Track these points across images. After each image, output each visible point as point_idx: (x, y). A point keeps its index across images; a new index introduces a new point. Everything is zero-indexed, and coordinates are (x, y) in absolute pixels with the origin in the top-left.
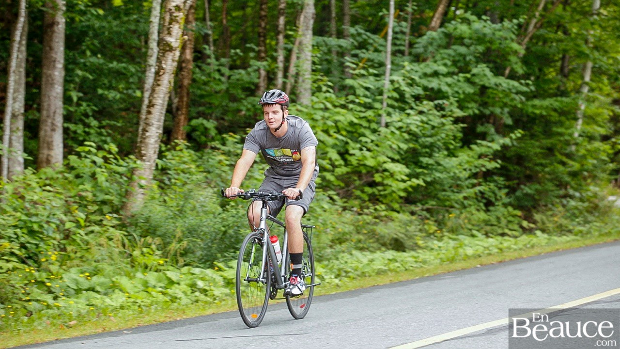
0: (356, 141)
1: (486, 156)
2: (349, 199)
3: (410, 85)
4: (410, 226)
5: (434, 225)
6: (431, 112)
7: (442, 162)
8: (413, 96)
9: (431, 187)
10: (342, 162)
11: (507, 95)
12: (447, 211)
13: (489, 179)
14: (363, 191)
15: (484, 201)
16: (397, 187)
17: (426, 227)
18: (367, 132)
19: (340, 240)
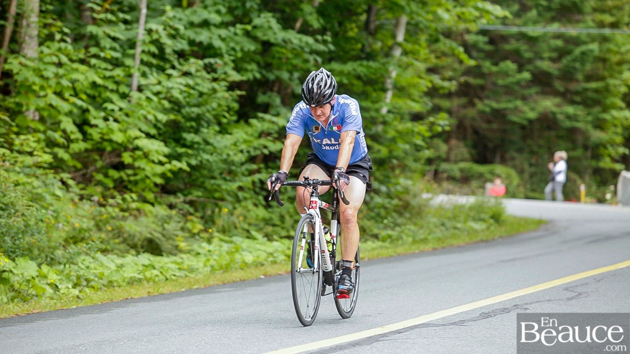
0: (100, 107)
1: (269, 134)
2: (87, 185)
3: (173, 37)
4: (168, 223)
5: (199, 223)
6: (199, 74)
7: (211, 141)
8: (175, 52)
9: (197, 174)
10: (79, 136)
11: (297, 55)
12: (217, 205)
13: (270, 164)
14: (106, 175)
15: (264, 193)
16: (152, 172)
17: (189, 225)
18: (115, 97)
19: (76, 238)
